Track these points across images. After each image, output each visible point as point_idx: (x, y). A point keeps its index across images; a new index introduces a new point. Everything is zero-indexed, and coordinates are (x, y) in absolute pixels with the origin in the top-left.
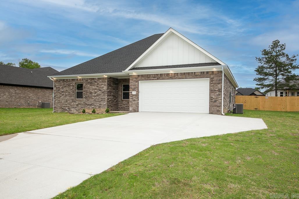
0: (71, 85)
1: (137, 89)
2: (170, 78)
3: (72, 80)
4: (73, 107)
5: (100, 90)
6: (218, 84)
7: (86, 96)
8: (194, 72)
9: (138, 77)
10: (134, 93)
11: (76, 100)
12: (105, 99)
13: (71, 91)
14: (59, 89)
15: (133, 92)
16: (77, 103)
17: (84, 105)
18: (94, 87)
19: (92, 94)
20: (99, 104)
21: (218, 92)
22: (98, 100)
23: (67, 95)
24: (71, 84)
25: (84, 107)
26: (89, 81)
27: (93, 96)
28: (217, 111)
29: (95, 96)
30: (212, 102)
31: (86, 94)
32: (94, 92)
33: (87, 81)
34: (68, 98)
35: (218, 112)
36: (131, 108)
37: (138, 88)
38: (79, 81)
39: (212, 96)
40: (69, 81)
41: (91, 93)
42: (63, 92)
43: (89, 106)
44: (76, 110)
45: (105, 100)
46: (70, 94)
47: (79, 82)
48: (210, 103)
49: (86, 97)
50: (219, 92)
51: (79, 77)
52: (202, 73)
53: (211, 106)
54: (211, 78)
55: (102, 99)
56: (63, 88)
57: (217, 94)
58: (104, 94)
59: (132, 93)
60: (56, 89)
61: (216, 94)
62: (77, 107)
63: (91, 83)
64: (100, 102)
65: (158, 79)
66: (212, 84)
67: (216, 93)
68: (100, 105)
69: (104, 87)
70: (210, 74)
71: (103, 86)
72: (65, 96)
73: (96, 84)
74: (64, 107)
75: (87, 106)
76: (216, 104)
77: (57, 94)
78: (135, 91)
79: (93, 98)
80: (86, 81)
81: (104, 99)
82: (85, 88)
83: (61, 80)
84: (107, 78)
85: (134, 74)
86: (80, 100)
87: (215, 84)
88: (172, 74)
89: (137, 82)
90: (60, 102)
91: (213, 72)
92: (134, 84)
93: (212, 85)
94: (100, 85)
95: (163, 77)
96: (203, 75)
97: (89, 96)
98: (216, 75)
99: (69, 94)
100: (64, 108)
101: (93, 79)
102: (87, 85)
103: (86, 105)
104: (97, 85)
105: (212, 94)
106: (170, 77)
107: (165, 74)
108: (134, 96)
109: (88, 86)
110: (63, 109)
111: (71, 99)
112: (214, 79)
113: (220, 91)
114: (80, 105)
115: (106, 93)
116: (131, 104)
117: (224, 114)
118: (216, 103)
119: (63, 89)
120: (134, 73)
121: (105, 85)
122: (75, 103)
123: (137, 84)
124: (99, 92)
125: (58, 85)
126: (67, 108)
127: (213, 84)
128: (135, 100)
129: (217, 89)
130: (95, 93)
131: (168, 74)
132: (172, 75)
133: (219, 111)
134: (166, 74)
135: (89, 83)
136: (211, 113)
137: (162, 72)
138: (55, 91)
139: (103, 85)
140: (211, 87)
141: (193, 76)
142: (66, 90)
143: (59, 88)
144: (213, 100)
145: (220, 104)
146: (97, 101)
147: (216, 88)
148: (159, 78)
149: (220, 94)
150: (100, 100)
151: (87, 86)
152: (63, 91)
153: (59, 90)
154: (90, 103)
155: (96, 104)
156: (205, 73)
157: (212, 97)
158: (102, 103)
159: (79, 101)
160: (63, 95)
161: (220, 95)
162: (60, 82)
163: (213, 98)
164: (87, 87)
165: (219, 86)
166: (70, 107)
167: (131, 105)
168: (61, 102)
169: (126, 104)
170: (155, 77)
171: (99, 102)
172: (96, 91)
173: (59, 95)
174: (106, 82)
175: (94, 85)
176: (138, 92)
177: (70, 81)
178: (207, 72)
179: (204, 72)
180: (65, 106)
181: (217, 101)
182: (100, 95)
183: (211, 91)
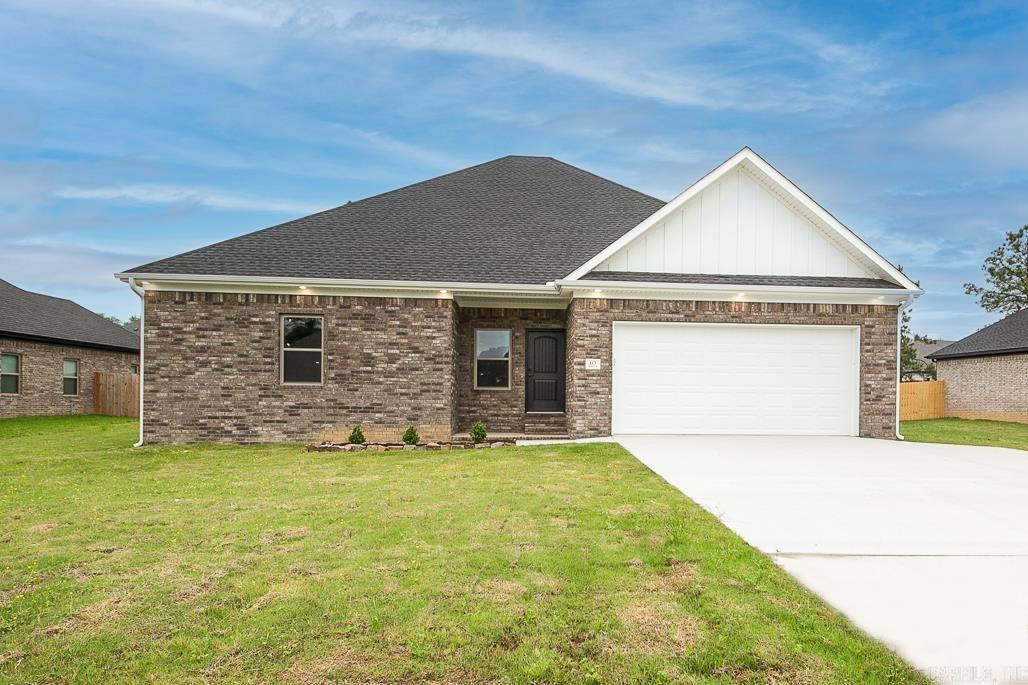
0: (254, 319)
1: (604, 349)
2: (733, 317)
3: (260, 297)
4: (265, 422)
5: (416, 350)
6: (885, 344)
7: (343, 372)
8: (815, 305)
9: (612, 307)
10: (594, 365)
11: (285, 388)
12: (441, 384)
13: (255, 349)
14: (180, 336)
15: (588, 361)
16: (292, 404)
17: (331, 411)
18: (382, 336)
19: (373, 366)
20: (409, 405)
21: (887, 371)
22: (403, 391)
23: (229, 366)
24: (256, 316)
25: (331, 418)
26: (358, 307)
27: (377, 372)
28: (884, 428)
29: (389, 375)
30: (869, 400)
31: (341, 364)
32: (386, 355)
33: (349, 307)
34: (233, 377)
35: (887, 432)
36: (578, 421)
37: (609, 346)
38: (299, 306)
39: (869, 382)
40: (240, 304)
41: (369, 360)
42: (202, 350)
43: (360, 415)
44: (285, 433)
45: (439, 391)
46: (245, 363)
47: (301, 309)
48: (861, 403)
49: (340, 379)
50: (889, 371)
51: (305, 288)
52: (840, 308)
53: (865, 415)
54: (867, 326)
55: (425, 387)
56: (201, 333)
57: (884, 376)
58: (438, 366)
59: (583, 364)
60: (159, 335)
61: (880, 375)
62: (288, 418)
63: (368, 321)
64: (415, 396)
65: (688, 318)
66: (868, 344)
67: (880, 372)
68: (414, 409)
69: (434, 338)
70: (862, 313)
71: (429, 332)
72: (214, 370)
73: (398, 323)
74: (210, 417)
75: (347, 416)
76: (879, 406)
77: (162, 358)
78: (598, 358)
79: (380, 383)
80: (341, 307)
81: (438, 387)
82: (332, 336)
83: (192, 294)
84: (450, 302)
85: (597, 294)
86: (309, 388)
87: (877, 345)
88: (740, 303)
89: (607, 324)
90: (180, 396)
91: (871, 308)
92: (595, 332)
93: (868, 347)
94: (414, 328)
95: (707, 313)
96: (841, 315)
97: (358, 372)
98: (879, 315)
99: (240, 363)
100: (211, 424)
101: (382, 301)
102: (344, 325)
103: (345, 411)
104: (399, 326)
105: (869, 375)
106: (733, 313)
107: (714, 302)
108: (593, 375)
109: (354, 329)
110: (203, 427)
111: (254, 385)
112: (873, 330)
113: (892, 369)
114: (306, 411)
115: (447, 363)
116: (581, 407)
117: (902, 438)
118: (879, 403)
119: (204, 337)
120: (598, 291)
121: (440, 330)
122: (278, 403)
123: (604, 331)
124: (412, 358)
125: (175, 318)
126: (227, 426)
127: (873, 344)
128: (598, 393)
129: (884, 362)
130: (392, 359)
131: (725, 305)
132: (740, 309)
133: (890, 428)
134: (717, 305)
135: (355, 316)
136: (866, 434)
137: (702, 295)
138: (152, 343)
139: (429, 327)
140: (866, 354)
141: (810, 317)
142: (224, 344)
143: (178, 330)
144: (872, 396)
145: (892, 407)
146: (402, 394)
147: (882, 358)
148: (694, 316)
149: (891, 376)
150: (417, 390)
151: (344, 329)
152: (202, 347)
153: (182, 340)
154: (362, 404)
155: (397, 405)
156: (849, 309)
157: (869, 385)
158: (423, 401)
159: (296, 392)
160: (205, 364)
161: (890, 379)
162: (183, 302)
163: (873, 389)
164: (345, 332)
165: (889, 351)
166: (250, 419)
167: (580, 410)
168: (189, 399)
169: (495, 406)
170: (678, 313)
171: (411, 398)
172: (397, 352)
173: (177, 365)
174: (446, 317)
175: (381, 326)
176: (610, 360)
177: (247, 303)
178: (855, 308)
179: (844, 306)
180: (219, 414)
181: (884, 397)
182: (417, 369)
183: (867, 367)
